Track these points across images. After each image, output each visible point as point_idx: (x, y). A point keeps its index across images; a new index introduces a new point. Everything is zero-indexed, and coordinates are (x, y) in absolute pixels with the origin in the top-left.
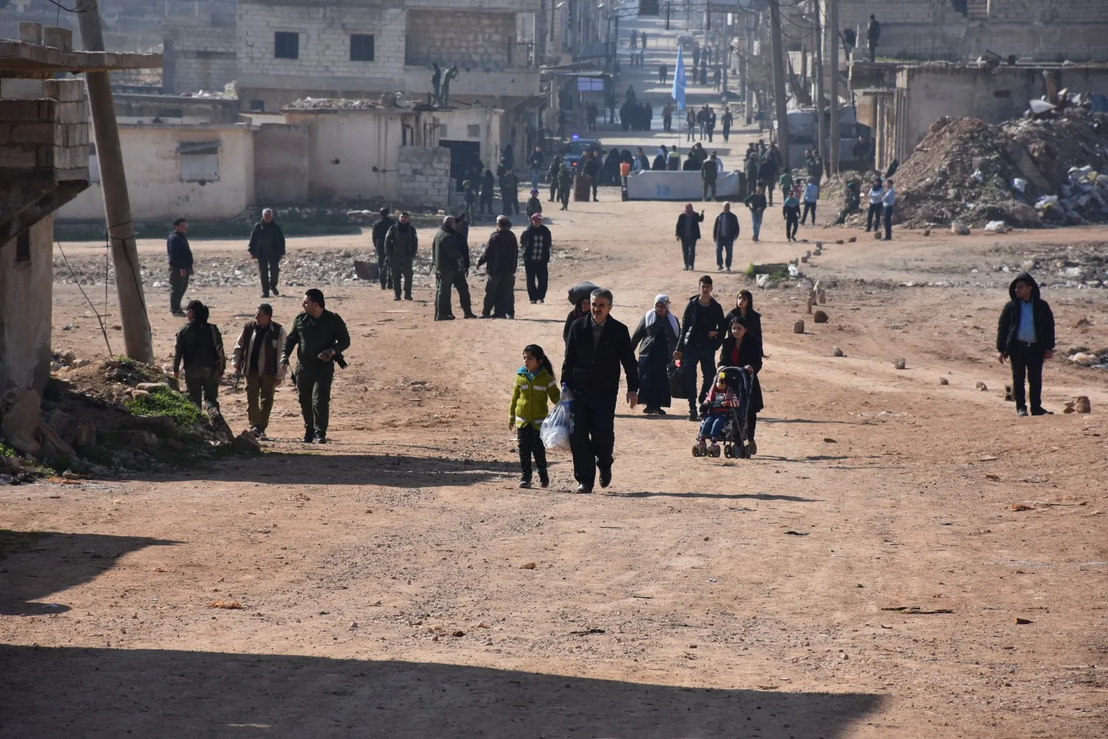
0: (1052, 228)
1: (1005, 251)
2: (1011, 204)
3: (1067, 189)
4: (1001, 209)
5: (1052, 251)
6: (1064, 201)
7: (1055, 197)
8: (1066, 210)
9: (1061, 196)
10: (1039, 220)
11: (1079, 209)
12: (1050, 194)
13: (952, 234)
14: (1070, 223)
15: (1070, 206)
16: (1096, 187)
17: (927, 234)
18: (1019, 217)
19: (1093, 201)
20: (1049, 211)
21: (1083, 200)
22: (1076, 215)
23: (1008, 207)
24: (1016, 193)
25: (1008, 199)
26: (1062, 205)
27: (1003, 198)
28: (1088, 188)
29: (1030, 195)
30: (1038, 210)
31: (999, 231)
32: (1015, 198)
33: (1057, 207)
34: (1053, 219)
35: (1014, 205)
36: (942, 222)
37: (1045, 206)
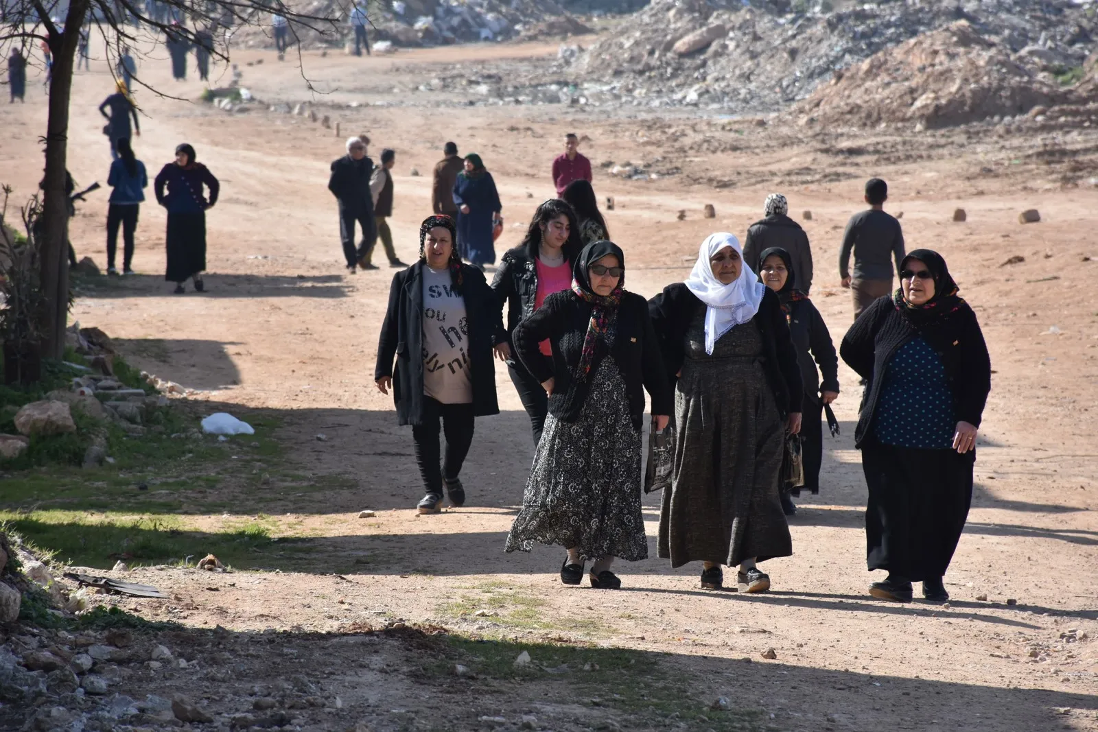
0: (431, 47)
1: (404, 71)
2: (395, 26)
3: (440, 11)
4: (385, 30)
5: (445, 69)
6: (439, 22)
7: (430, 19)
8: (441, 30)
9: (436, 18)
10: (420, 41)
11: (453, 29)
12: (426, 15)
13: (346, 55)
14: (446, 42)
15: (444, 26)
16: (465, 9)
17: (324, 55)
18: (402, 38)
19: (464, 22)
20: (427, 32)
21: (455, 21)
22: (449, 35)
23: (391, 28)
24: (397, 16)
25: (390, 20)
26: (437, 25)
27: (387, 20)
28: (459, 10)
29: (409, 16)
30: (417, 31)
31: (388, 52)
32: (397, 20)
33: (434, 28)
34: (431, 38)
35: (396, 27)
36: (333, 44)
37: (424, 27)
